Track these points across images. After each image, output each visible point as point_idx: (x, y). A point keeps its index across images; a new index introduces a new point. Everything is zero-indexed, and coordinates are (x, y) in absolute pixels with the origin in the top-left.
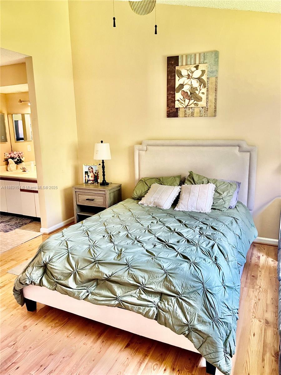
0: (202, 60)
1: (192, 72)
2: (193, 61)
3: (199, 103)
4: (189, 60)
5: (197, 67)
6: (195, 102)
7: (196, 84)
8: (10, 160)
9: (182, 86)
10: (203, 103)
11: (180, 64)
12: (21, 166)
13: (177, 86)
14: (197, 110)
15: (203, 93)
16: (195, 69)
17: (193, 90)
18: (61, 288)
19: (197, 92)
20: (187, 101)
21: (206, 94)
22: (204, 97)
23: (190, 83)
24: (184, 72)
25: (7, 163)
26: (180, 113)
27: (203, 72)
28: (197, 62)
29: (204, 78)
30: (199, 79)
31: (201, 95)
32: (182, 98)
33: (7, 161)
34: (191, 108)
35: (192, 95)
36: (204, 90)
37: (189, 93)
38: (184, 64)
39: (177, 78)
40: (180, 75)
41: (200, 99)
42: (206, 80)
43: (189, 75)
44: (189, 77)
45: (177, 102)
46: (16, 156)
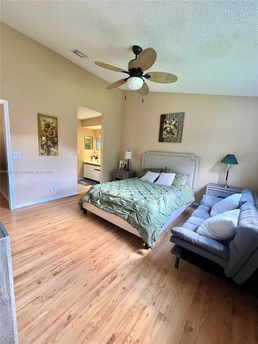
0: (176, 116)
1: (172, 122)
2: (172, 117)
3: (174, 136)
4: (171, 116)
5: (174, 120)
6: (172, 135)
7: (172, 127)
8: (93, 157)
9: (166, 128)
10: (175, 136)
11: (166, 118)
12: (97, 160)
13: (164, 128)
14: (172, 139)
15: (176, 132)
16: (173, 120)
17: (171, 130)
18: (95, 204)
19: (173, 131)
20: (168, 135)
21: (177, 132)
22: (176, 133)
23: (170, 126)
24: (168, 122)
25: (92, 158)
26: (165, 140)
27: (176, 122)
28: (174, 117)
29: (177, 124)
30: (175, 125)
31: (174, 132)
32: (166, 133)
33: (92, 157)
34: (170, 138)
35: (171, 132)
36: (176, 130)
37: (169, 131)
38: (168, 118)
39: (164, 124)
40: (166, 123)
41: (174, 134)
42: (177, 125)
43: (170, 123)
44: (170, 124)
45: (163, 135)
46: (96, 156)
